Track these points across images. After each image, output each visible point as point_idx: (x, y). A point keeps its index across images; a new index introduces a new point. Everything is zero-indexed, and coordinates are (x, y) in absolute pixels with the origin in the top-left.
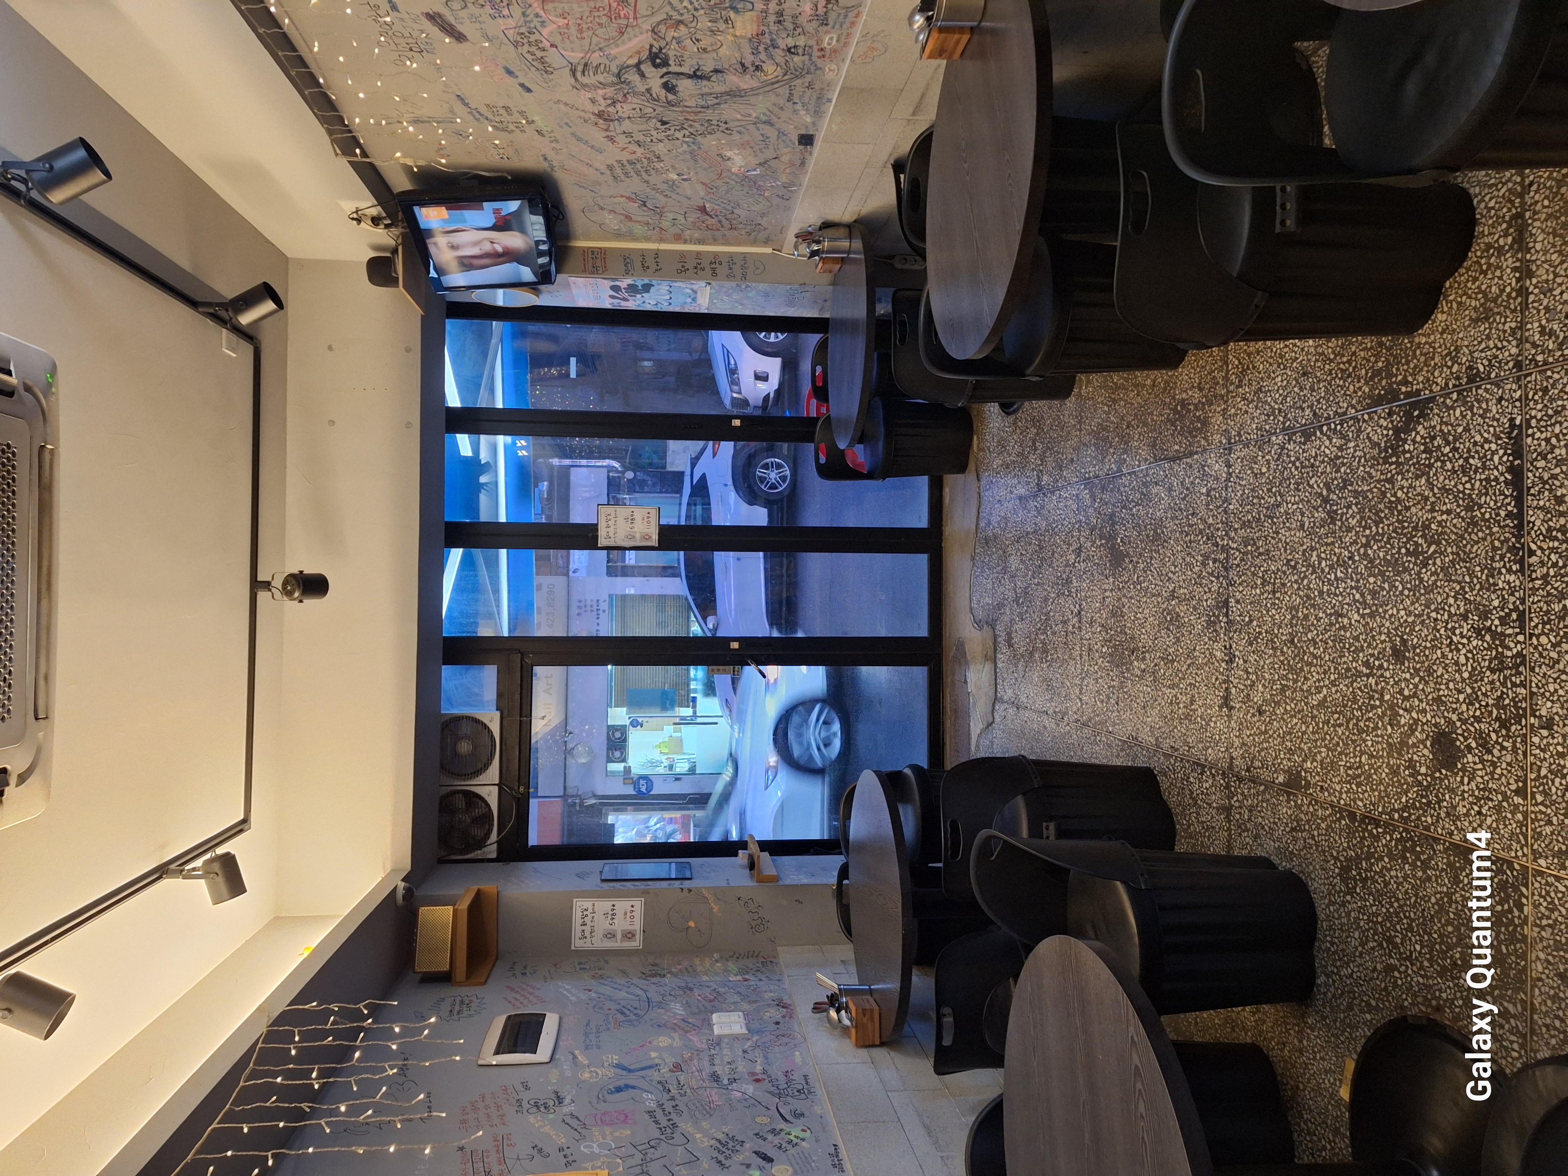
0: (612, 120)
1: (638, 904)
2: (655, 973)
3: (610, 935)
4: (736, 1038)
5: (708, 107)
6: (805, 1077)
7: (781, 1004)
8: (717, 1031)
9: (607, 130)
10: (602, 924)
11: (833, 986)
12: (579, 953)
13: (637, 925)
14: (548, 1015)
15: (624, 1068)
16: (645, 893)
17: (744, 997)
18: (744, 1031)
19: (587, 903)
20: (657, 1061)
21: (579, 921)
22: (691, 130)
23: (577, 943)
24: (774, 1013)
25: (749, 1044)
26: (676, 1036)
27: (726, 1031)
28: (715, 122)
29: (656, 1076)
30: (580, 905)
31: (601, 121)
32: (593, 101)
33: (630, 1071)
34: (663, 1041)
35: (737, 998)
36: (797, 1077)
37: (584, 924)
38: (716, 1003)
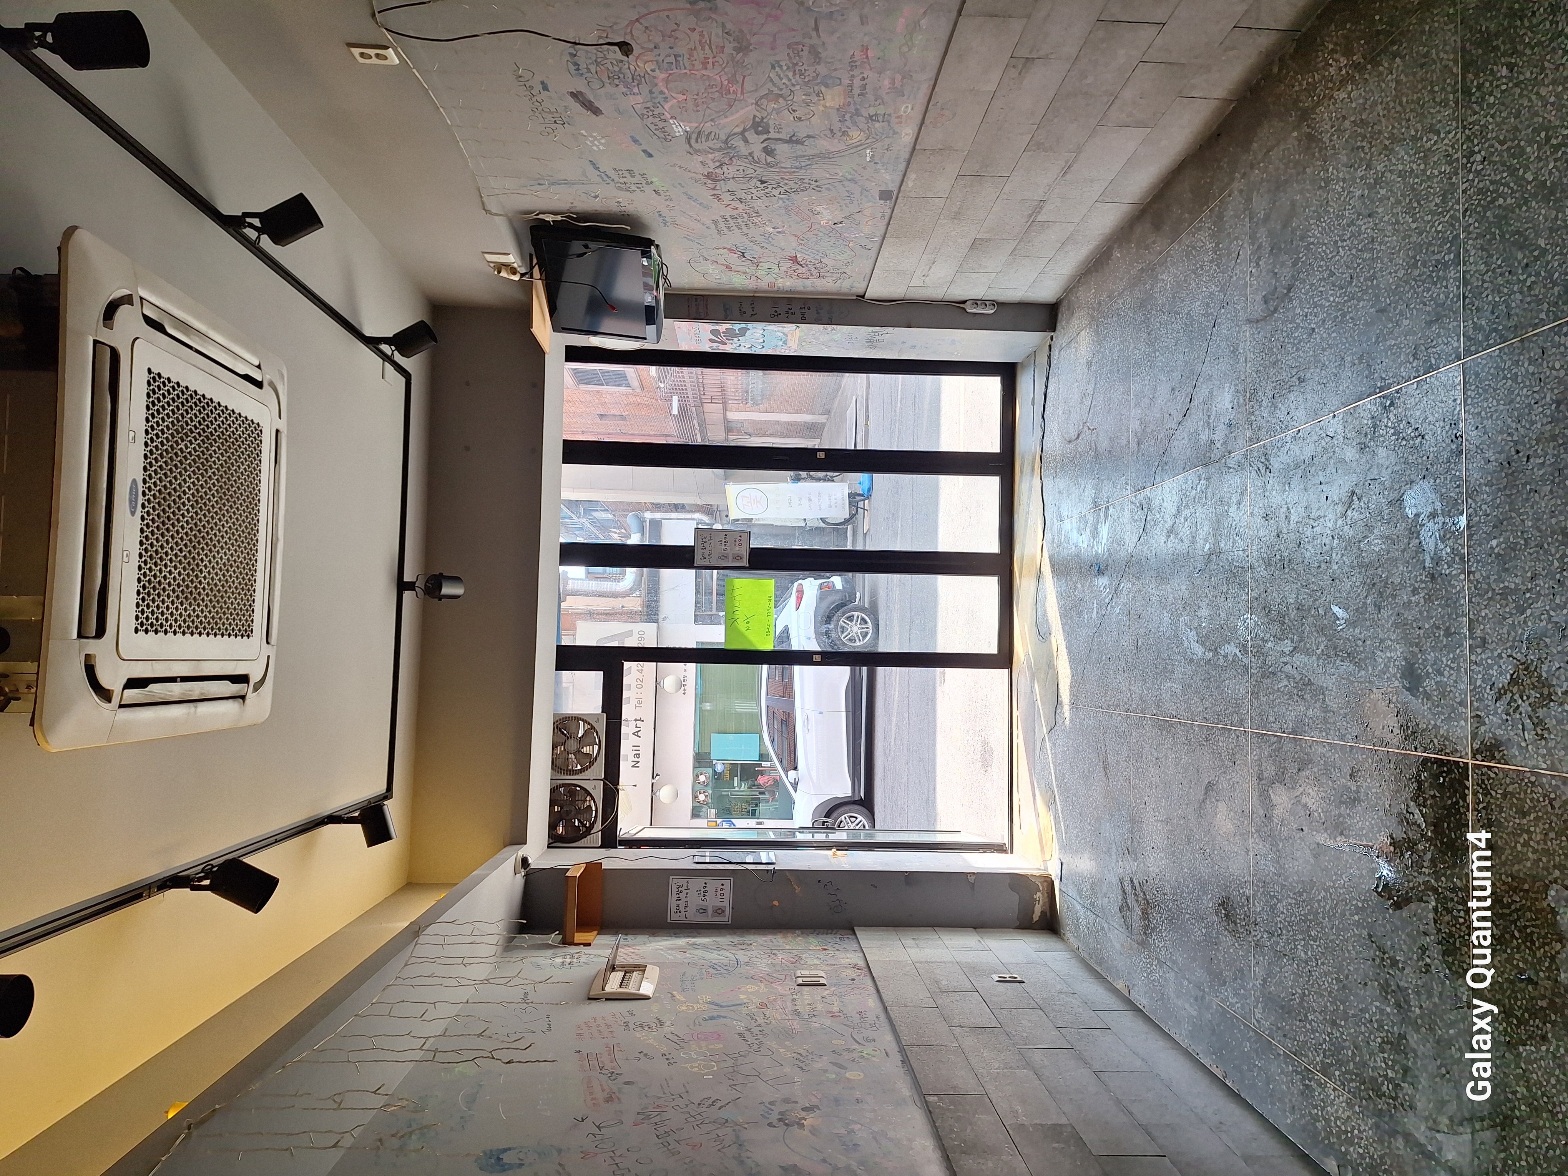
0: (719, 181)
3: (702, 912)
5: (801, 168)
6: (877, 1016)
7: (856, 967)
9: (713, 189)
10: (695, 900)
13: (726, 903)
14: (649, 966)
15: (717, 1005)
16: (734, 873)
17: (823, 961)
19: (682, 881)
20: (745, 1001)
21: (675, 897)
22: (785, 188)
23: (673, 916)
25: (827, 992)
26: (762, 985)
28: (806, 181)
29: (745, 1011)
30: (676, 882)
31: (710, 182)
32: (703, 163)
33: (721, 1006)
34: (751, 988)
36: (870, 1015)
37: (679, 900)
38: (797, 964)
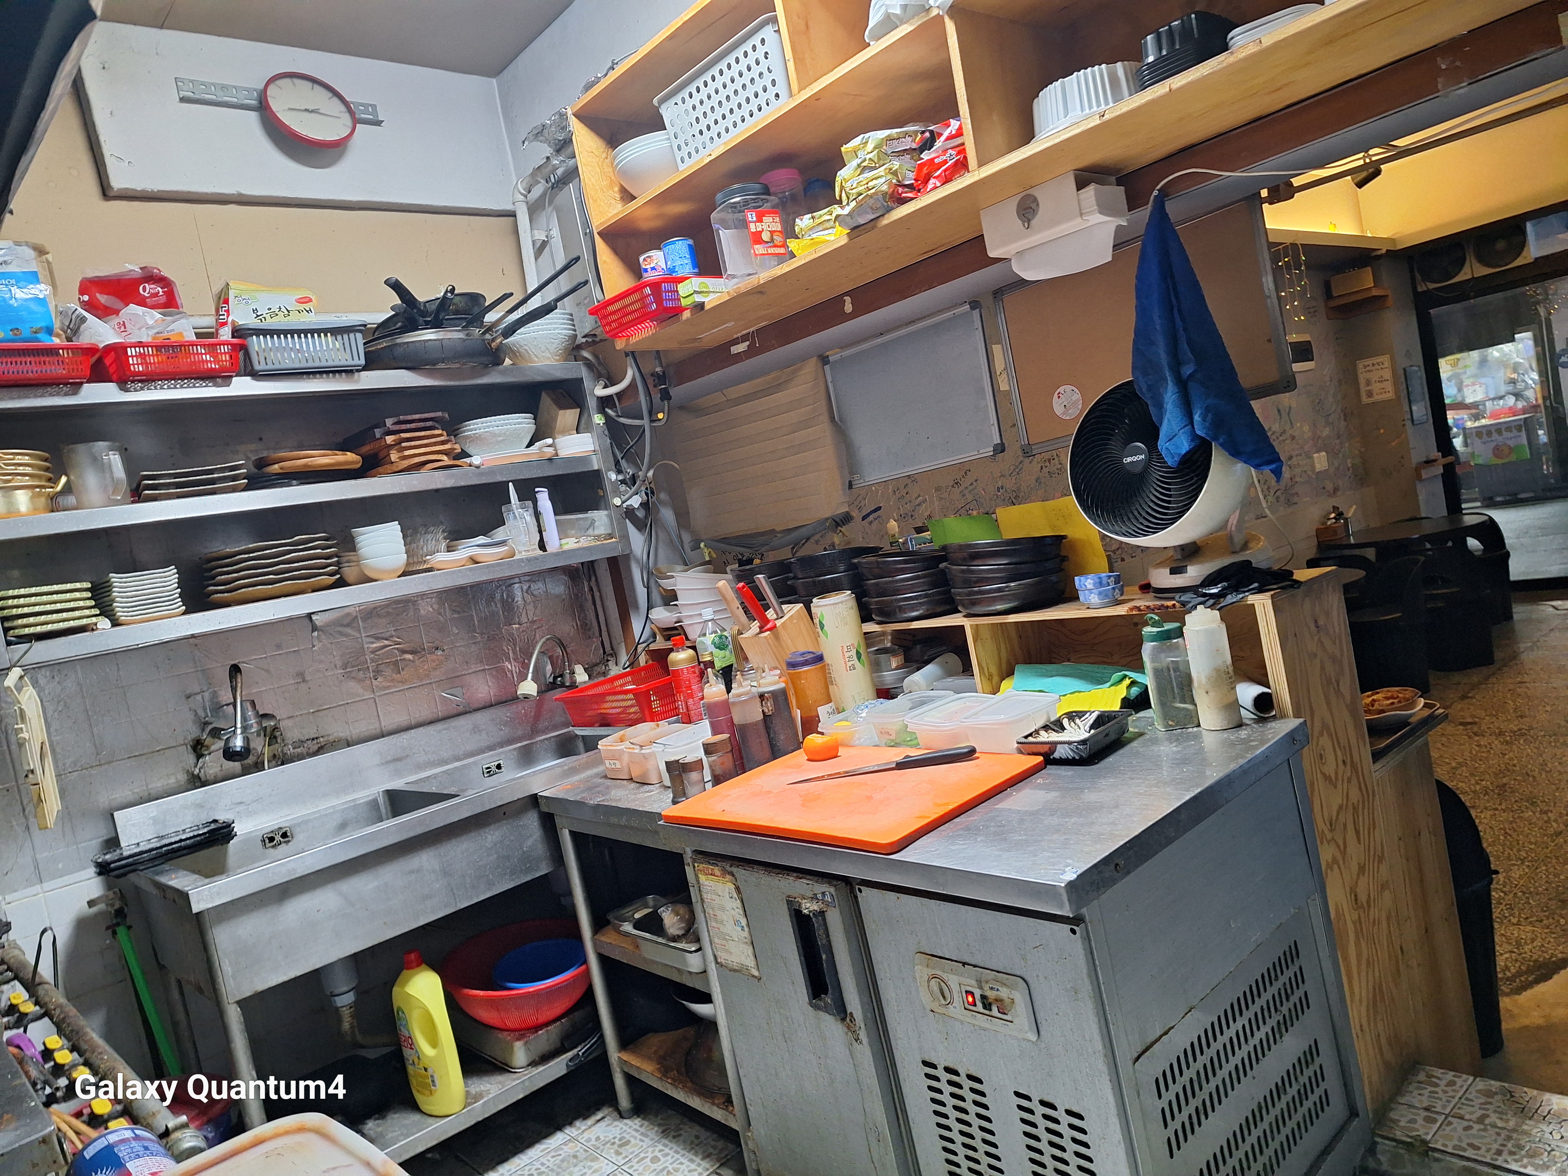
1: (1391, 395)
2: (1347, 415)
3: (1368, 383)
4: (1313, 466)
6: (1296, 503)
7: (1336, 490)
8: (1315, 455)
10: (1374, 376)
11: (1350, 514)
12: (1355, 367)
13: (1376, 398)
14: (1313, 362)
16: (1398, 398)
17: (1338, 469)
18: (1317, 470)
19: (1387, 364)
20: (1295, 427)
21: (1375, 362)
23: (1360, 364)
24: (1330, 486)
25: (1310, 473)
26: (1310, 434)
27: (1316, 461)
30: (1385, 359)
33: (1289, 414)
34: (1306, 428)
35: (1336, 464)
36: (1295, 499)
37: (1373, 365)
38: (1332, 454)
